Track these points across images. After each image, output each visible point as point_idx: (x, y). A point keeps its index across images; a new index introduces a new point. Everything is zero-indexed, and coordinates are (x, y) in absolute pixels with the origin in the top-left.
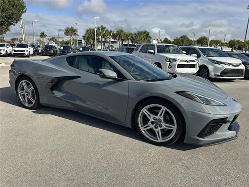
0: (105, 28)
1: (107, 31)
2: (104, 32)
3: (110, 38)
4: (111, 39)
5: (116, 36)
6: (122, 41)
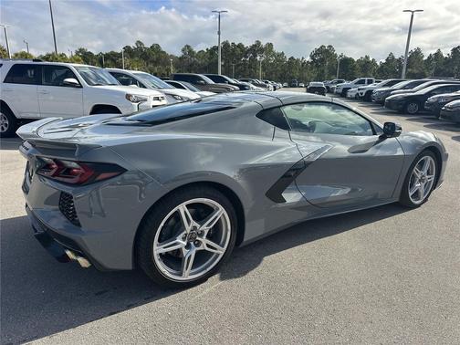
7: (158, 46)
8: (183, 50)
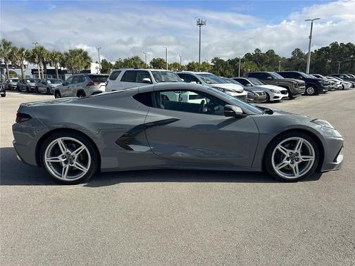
0: (10, 43)
1: (14, 49)
2: (10, 51)
3: (22, 60)
4: (24, 61)
5: (34, 57)
6: (45, 64)
7: (272, 51)
8: (293, 53)
